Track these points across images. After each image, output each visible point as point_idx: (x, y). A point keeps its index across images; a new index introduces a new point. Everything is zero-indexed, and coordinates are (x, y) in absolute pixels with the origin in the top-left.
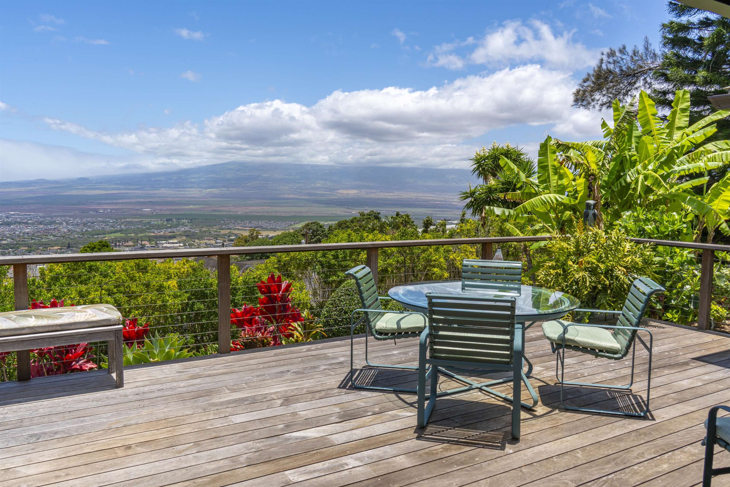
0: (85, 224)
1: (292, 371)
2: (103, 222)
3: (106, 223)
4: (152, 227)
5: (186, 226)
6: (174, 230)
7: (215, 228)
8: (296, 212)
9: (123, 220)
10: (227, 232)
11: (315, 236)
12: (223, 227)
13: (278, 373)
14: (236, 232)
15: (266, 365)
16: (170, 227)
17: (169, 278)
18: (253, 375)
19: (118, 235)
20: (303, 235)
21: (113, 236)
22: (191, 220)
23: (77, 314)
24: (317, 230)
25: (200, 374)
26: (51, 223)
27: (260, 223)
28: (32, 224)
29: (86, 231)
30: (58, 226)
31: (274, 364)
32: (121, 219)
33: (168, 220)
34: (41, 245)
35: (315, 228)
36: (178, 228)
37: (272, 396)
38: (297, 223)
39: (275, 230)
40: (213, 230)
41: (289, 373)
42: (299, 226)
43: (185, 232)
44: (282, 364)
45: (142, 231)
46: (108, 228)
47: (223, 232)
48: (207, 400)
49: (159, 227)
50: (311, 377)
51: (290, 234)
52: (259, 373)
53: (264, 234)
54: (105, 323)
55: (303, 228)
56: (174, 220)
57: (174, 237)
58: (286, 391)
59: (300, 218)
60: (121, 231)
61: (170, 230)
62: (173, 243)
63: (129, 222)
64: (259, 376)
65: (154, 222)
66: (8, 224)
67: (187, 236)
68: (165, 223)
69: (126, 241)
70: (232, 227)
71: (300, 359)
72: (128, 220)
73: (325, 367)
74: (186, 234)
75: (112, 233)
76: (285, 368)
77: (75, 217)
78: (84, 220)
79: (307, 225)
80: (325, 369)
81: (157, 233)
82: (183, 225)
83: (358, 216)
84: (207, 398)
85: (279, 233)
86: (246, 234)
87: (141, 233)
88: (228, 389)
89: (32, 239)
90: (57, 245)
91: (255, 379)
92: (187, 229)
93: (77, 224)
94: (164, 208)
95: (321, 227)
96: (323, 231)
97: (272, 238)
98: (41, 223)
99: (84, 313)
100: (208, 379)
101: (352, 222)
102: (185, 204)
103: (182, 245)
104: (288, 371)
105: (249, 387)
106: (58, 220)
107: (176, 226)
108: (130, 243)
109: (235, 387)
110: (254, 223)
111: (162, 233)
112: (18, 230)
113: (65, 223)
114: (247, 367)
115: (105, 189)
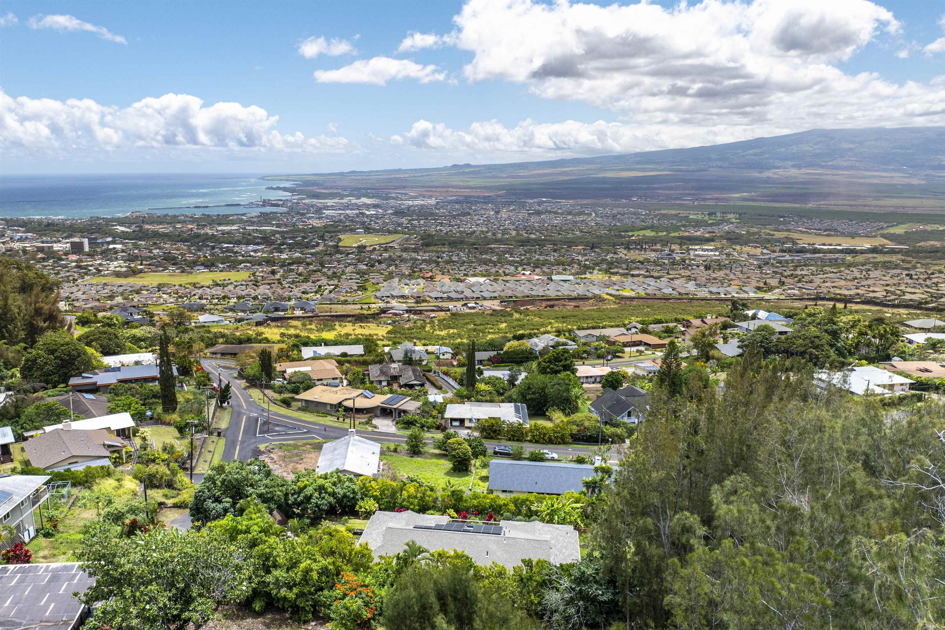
0: (614, 216)
2: (634, 213)
3: (638, 215)
4: (689, 223)
5: (732, 223)
6: (716, 229)
7: (769, 229)
8: (897, 207)
9: (657, 212)
12: (781, 227)
16: (712, 225)
19: (648, 233)
22: (740, 215)
26: (580, 213)
28: (562, 214)
29: (615, 225)
30: (586, 217)
32: (655, 210)
33: (710, 214)
34: (565, 243)
36: (721, 227)
38: (893, 226)
39: (853, 236)
40: (765, 231)
43: (728, 233)
45: (676, 229)
46: (638, 223)
49: (698, 224)
56: (719, 214)
57: (712, 240)
60: (652, 228)
61: (709, 229)
62: (707, 250)
63: (664, 215)
65: (693, 216)
66: (539, 213)
67: (729, 239)
68: (706, 218)
70: (792, 228)
72: (663, 212)
74: (729, 236)
75: (641, 229)
77: (605, 206)
78: (615, 211)
81: (693, 232)
82: (728, 222)
87: (675, 232)
89: (559, 234)
90: (581, 243)
92: (732, 228)
93: (607, 216)
98: (570, 213)
103: (717, 253)
107: (719, 223)
111: (698, 233)
112: (548, 221)
113: (594, 215)
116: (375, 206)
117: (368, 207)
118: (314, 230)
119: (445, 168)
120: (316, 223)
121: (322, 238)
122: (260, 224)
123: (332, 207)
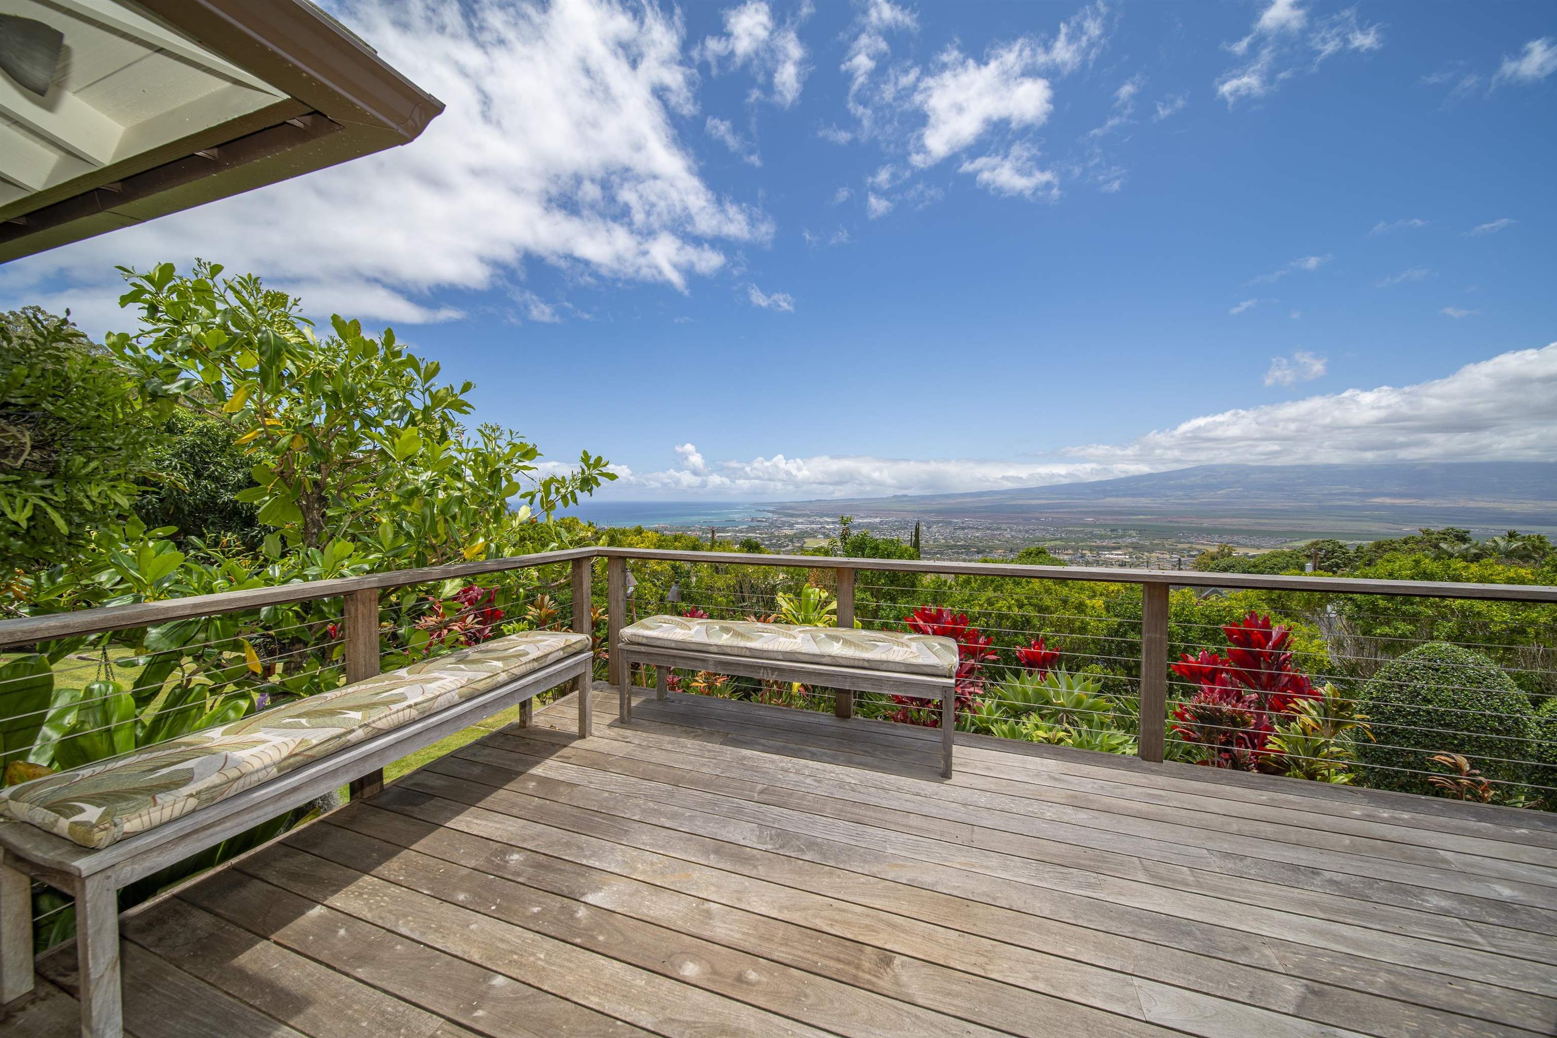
0: (1027, 531)
1: (1328, 875)
2: (1044, 530)
3: (1047, 531)
4: (1093, 536)
6: (1120, 541)
7: (1170, 541)
8: (1295, 527)
9: (1064, 529)
10: (1186, 546)
11: (1328, 559)
12: (1182, 540)
13: (1283, 865)
14: (1198, 547)
15: (1248, 827)
16: (1115, 538)
17: (1094, 596)
18: (1210, 845)
19: (1058, 542)
20: (1307, 556)
21: (1053, 543)
22: (1140, 531)
23: (895, 648)
24: (1334, 552)
25: (1091, 797)
26: (998, 529)
27: (1235, 538)
31: (1269, 829)
32: (1062, 527)
33: (1112, 531)
35: (1330, 548)
36: (1124, 540)
37: (1267, 952)
38: (1297, 541)
39: (1258, 547)
40: (1168, 543)
41: (1318, 881)
42: (1302, 544)
44: (1293, 838)
45: (1083, 540)
46: (1048, 536)
47: (1180, 546)
48: (1090, 886)
49: (1102, 537)
50: (1394, 927)
51: (1283, 553)
52: (1226, 847)
53: (1240, 551)
54: (929, 671)
55: (1308, 547)
56: (1119, 531)
57: (1119, 548)
58: (1314, 952)
59: (1303, 535)
60: (1061, 539)
62: (1117, 555)
63: (1071, 531)
64: (1227, 855)
65: (1097, 531)
66: (963, 529)
68: (1109, 533)
69: (1066, 549)
70: (1194, 541)
71: (1347, 840)
72: (1069, 529)
73: (1444, 903)
74: (1134, 546)
75: (1051, 541)
76: (1303, 857)
77: (1018, 524)
78: (1026, 528)
79: (1316, 543)
80: (1446, 913)
81: (1099, 543)
82: (1130, 536)
83: (1419, 535)
84: (1092, 877)
85: (1267, 551)
86: (1214, 550)
88: (1146, 869)
91: (1216, 863)
92: (1134, 540)
93: (1020, 531)
94: (1109, 517)
95: (1341, 547)
96: (1344, 553)
97: (1253, 557)
98: (988, 529)
99: (905, 649)
100: (1104, 821)
101: (1406, 542)
102: (1134, 514)
103: (1127, 557)
104: (1315, 871)
105: (1199, 885)
106: (1004, 526)
107: (1122, 537)
108: (1070, 552)
109: (1162, 870)
110: (1226, 538)
111: (1105, 544)
112: (971, 534)
114: (1198, 815)
115: (1048, 499)
116: (833, 523)
117: (828, 523)
118: (786, 536)
119: (887, 498)
120: (788, 532)
121: (791, 541)
122: (747, 532)
123: (802, 523)
